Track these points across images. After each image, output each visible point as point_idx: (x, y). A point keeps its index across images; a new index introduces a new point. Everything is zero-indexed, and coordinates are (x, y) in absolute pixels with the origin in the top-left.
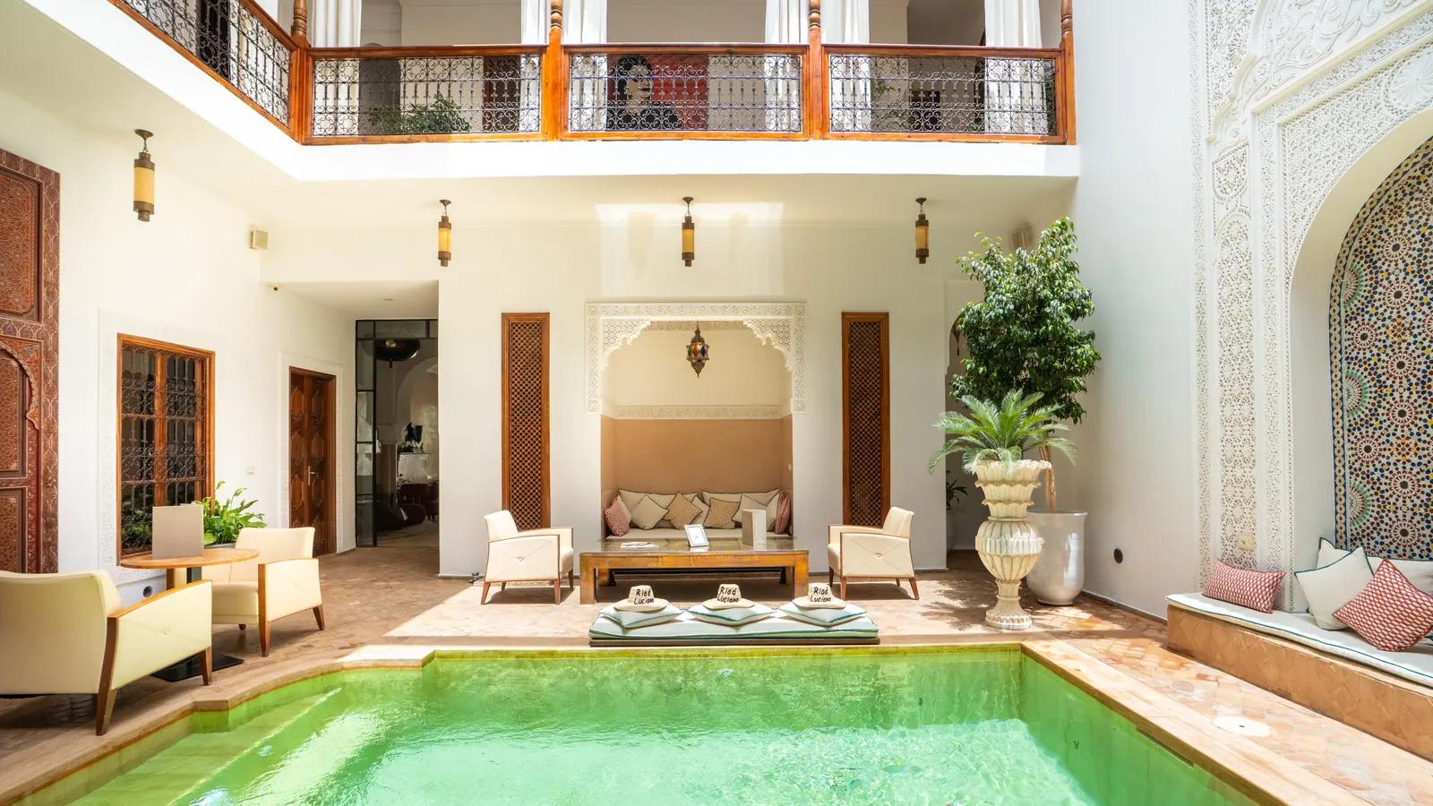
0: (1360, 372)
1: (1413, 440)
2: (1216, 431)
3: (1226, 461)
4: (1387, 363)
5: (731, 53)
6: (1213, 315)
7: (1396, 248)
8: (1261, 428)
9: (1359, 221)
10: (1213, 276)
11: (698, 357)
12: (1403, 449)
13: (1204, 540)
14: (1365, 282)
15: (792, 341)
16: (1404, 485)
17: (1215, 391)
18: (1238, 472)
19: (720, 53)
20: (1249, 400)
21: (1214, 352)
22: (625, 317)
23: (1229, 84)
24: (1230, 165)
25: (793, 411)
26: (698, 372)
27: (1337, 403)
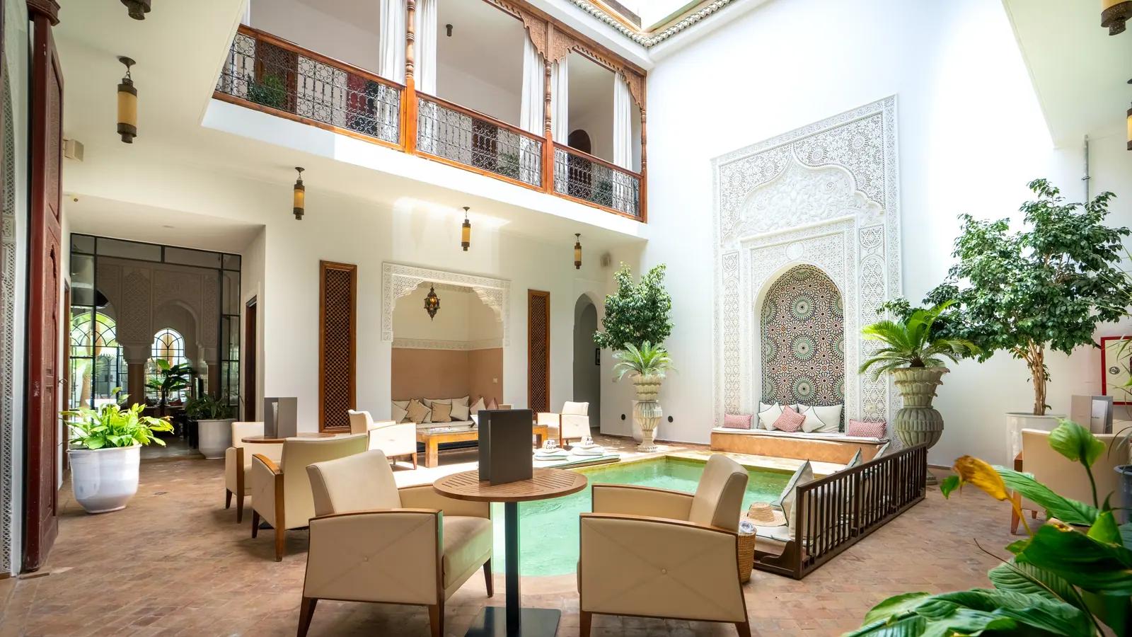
0: (770, 342)
1: (787, 366)
2: (723, 362)
3: (726, 374)
4: (780, 340)
5: (509, 130)
6: (722, 316)
7: (783, 301)
8: (742, 361)
9: (771, 290)
10: (722, 300)
11: (432, 306)
12: (784, 369)
13: (717, 407)
14: (773, 311)
15: (504, 304)
16: (785, 381)
17: (723, 347)
18: (732, 378)
19: (503, 128)
20: (737, 350)
21: (722, 331)
22: (410, 277)
23: (729, 226)
24: (730, 258)
25: (504, 347)
26: (432, 316)
27: (763, 353)
